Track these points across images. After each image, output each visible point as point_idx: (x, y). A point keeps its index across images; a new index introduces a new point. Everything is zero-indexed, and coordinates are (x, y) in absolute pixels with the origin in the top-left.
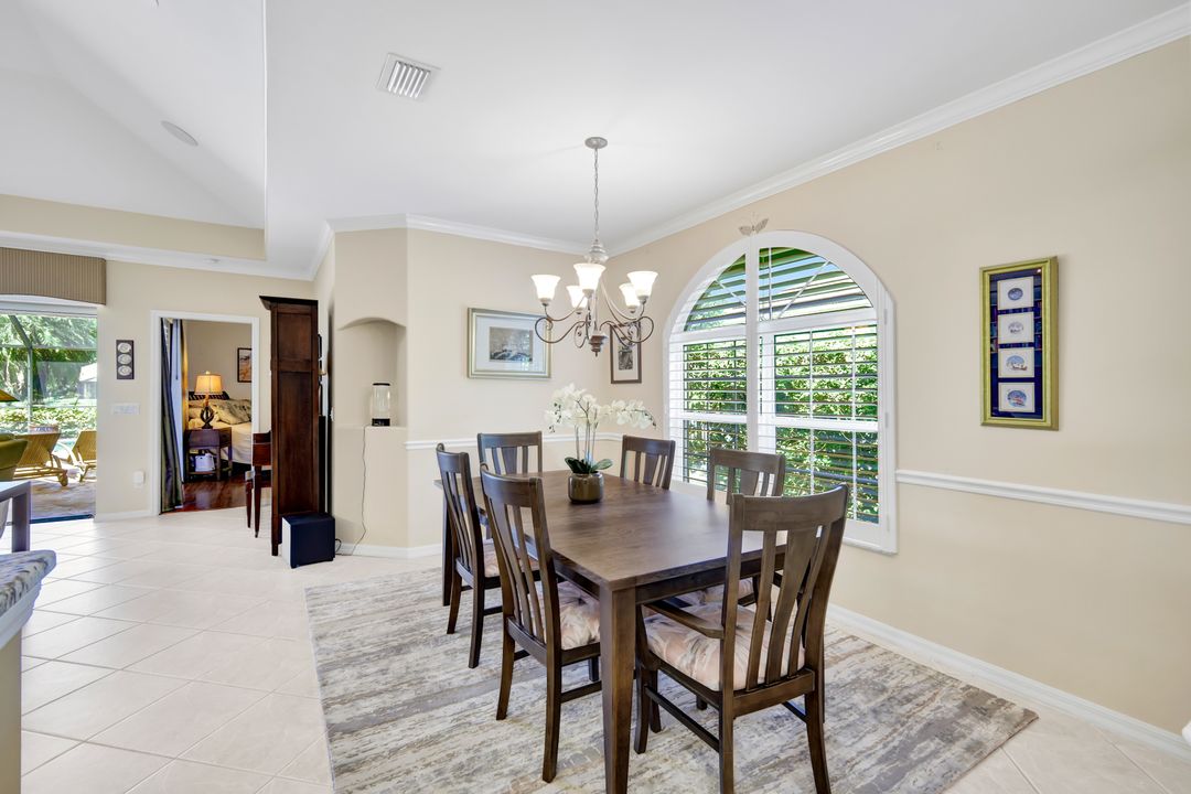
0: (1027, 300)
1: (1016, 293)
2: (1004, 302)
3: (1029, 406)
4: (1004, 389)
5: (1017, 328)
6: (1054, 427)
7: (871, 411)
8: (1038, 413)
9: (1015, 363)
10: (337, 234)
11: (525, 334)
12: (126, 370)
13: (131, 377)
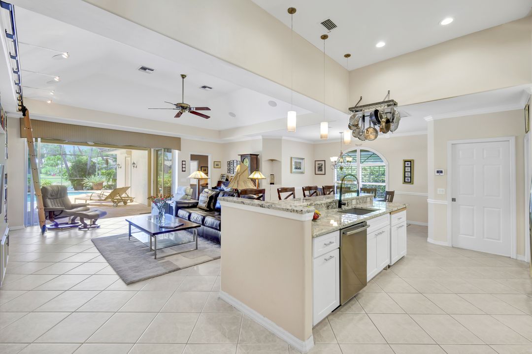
0: (409, 165)
1: (408, 164)
2: (406, 165)
3: (409, 181)
4: (406, 178)
5: (408, 169)
6: (413, 184)
7: (384, 181)
8: (411, 182)
9: (408, 174)
10: (263, 139)
11: (300, 163)
12: (184, 169)
13: (185, 171)
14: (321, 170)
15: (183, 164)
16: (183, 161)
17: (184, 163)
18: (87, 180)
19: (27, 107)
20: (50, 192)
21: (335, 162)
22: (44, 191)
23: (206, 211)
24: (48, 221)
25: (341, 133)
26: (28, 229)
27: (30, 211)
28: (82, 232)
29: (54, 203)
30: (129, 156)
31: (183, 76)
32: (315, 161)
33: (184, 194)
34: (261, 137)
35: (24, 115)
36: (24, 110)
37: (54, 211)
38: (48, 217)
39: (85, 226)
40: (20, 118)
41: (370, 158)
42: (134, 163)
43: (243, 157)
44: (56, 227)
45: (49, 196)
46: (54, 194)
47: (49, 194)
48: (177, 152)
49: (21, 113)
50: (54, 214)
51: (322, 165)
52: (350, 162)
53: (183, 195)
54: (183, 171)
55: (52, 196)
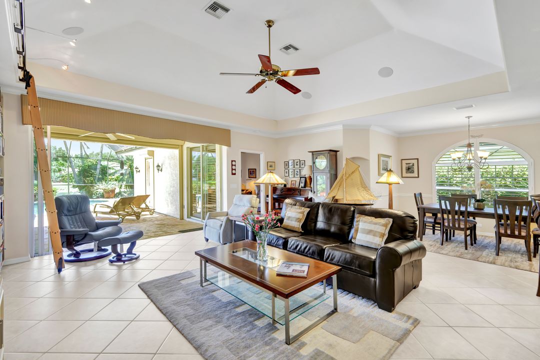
10: (344, 130)
11: (387, 162)
12: (234, 172)
13: (235, 174)
14: (412, 172)
15: (232, 165)
16: (232, 161)
17: (234, 163)
18: (98, 186)
19: (31, 73)
20: (66, 205)
21: (459, 158)
22: (59, 202)
23: (302, 234)
24: (65, 249)
25: (469, 117)
26: (36, 260)
27: (37, 226)
28: (115, 267)
29: (72, 221)
30: (151, 157)
31: (270, 24)
32: (402, 160)
33: (249, 205)
34: (340, 127)
35: (28, 85)
36: (27, 78)
37: (73, 235)
38: (65, 244)
39: (119, 258)
40: (22, 95)
41: (494, 154)
42: (158, 166)
43: (315, 154)
44: (77, 259)
45: (66, 212)
46: (72, 209)
47: (66, 208)
48: (225, 148)
49: (24, 84)
50: (74, 240)
51: (413, 165)
52: (486, 159)
53: (246, 208)
54: (233, 174)
55: (69, 211)
